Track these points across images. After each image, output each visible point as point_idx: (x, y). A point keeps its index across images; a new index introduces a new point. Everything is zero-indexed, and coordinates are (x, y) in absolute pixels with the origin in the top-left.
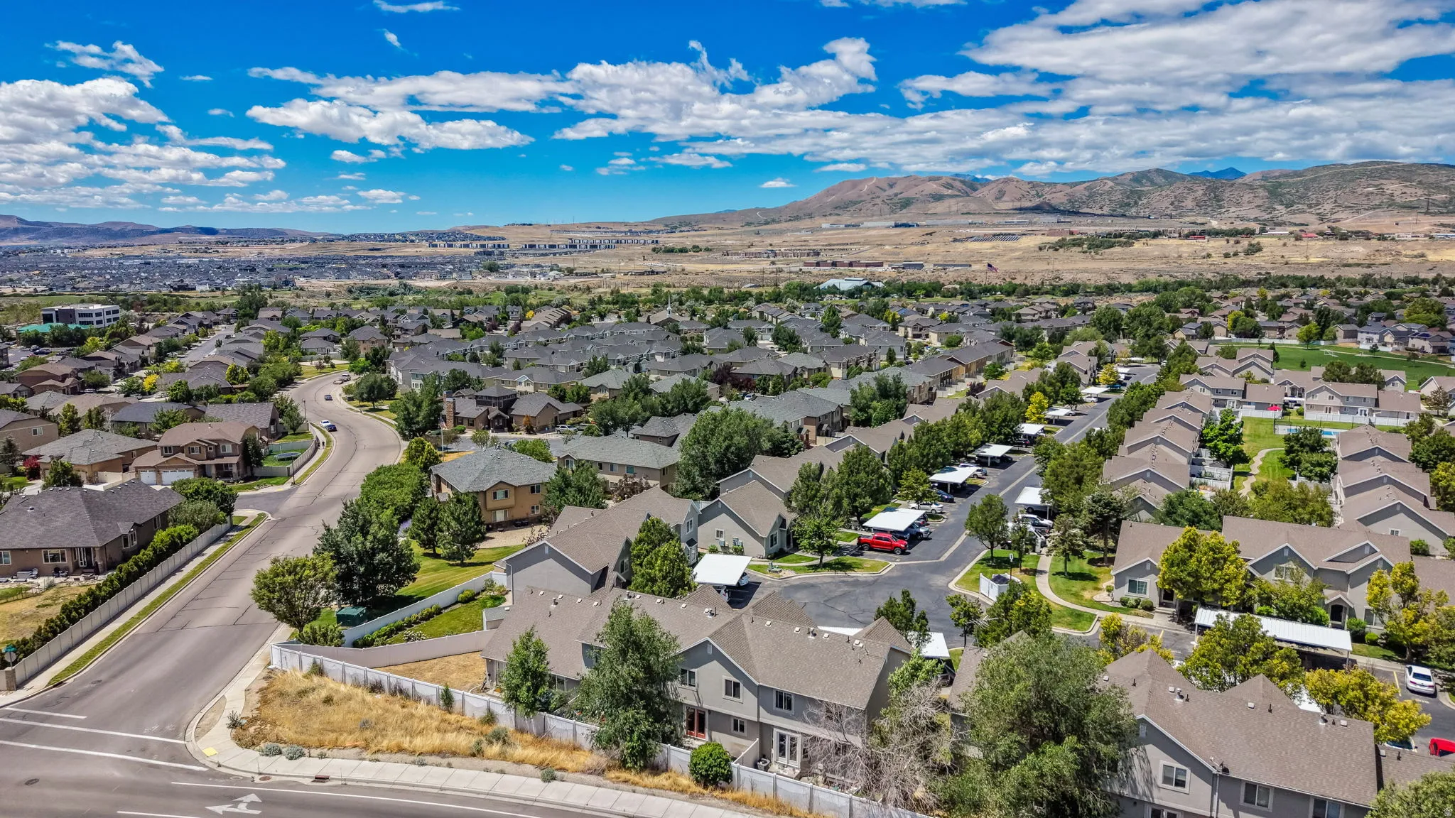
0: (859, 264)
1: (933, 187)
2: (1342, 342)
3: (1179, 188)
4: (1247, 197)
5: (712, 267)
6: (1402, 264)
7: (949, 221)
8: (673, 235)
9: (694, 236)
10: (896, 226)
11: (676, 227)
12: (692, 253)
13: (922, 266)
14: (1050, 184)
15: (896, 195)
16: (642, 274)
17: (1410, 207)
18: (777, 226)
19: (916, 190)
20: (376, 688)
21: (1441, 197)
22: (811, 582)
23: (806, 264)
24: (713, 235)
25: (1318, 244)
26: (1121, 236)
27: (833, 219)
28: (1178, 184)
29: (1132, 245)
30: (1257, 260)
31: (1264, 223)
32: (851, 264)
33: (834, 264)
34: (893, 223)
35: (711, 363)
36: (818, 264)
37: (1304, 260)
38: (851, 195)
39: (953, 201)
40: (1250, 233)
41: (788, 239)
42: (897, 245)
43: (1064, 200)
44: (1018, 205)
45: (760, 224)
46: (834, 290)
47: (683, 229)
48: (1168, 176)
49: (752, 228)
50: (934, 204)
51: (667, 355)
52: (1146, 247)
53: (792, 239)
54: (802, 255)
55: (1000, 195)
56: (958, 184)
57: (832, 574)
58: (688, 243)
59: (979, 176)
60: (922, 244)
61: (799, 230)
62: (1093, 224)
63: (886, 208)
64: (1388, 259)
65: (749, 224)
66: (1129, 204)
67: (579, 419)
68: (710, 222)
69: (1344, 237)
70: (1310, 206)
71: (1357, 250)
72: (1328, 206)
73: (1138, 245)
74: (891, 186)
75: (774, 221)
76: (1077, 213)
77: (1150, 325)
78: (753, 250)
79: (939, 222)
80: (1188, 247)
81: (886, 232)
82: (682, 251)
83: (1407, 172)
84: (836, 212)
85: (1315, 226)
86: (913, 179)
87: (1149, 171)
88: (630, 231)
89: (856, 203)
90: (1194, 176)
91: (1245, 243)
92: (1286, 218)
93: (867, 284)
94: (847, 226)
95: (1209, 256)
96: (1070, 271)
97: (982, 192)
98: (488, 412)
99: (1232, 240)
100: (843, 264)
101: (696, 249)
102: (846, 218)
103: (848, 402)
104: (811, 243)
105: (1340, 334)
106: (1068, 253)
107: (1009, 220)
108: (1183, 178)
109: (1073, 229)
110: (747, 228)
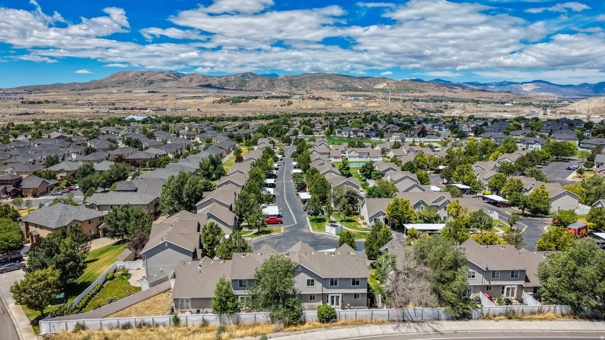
0: (136, 109)
1: (162, 76)
2: (338, 135)
3: (260, 80)
4: (283, 84)
5: (59, 111)
6: (335, 108)
7: (172, 91)
8: (31, 95)
9: (44, 96)
10: (149, 92)
11: (32, 91)
12: (45, 104)
13: (165, 110)
14: (210, 77)
15: (145, 79)
16: (21, 114)
17: (333, 89)
18: (89, 91)
19: (154, 77)
20: (127, 326)
21: (340, 85)
22: (261, 240)
23: (110, 109)
24: (54, 95)
25: (309, 101)
26: (244, 98)
27: (117, 88)
28: (258, 78)
29: (248, 101)
30: (291, 107)
31: (290, 93)
32: (132, 109)
33: (124, 109)
34: (147, 91)
35: (109, 155)
36: (116, 109)
37: (306, 107)
38: (124, 78)
39: (172, 82)
40: (288, 98)
41: (96, 97)
42: (151, 101)
43: (217, 83)
44: (200, 84)
45: (79, 90)
46: (133, 120)
47: (36, 92)
48: (254, 76)
49: (75, 92)
50: (164, 83)
51: (77, 153)
52: (253, 102)
53: (99, 97)
54: (106, 105)
55: (191, 80)
56: (172, 75)
57: (265, 236)
58: (42, 99)
59: (179, 72)
60: (163, 100)
61: (102, 93)
62: (231, 93)
63: (142, 84)
64: (331, 107)
65: (73, 90)
66: (242, 86)
67: (59, 187)
68: (51, 89)
69: (317, 99)
70: (303, 88)
71: (321, 104)
72: (308, 88)
73: (250, 101)
74: (142, 75)
75: (86, 89)
76: (223, 88)
77: (278, 131)
78: (79, 102)
79: (168, 91)
80: (268, 102)
81: (144, 95)
82: (39, 103)
83: (330, 77)
84: (118, 85)
85: (306, 96)
86: (151, 72)
87: (247, 73)
88: (4, 93)
89: (127, 82)
90: (263, 76)
91: (287, 101)
92: (296, 92)
93: (149, 117)
94: (125, 92)
95: (276, 106)
96: (228, 112)
97: (183, 79)
98: (6, 188)
99: (282, 100)
100: (128, 109)
101: (47, 102)
102: (123, 88)
103: (199, 167)
104: (109, 99)
105: (336, 132)
106: (225, 105)
107: (197, 90)
108: (259, 76)
109: (225, 95)
110: (72, 92)
